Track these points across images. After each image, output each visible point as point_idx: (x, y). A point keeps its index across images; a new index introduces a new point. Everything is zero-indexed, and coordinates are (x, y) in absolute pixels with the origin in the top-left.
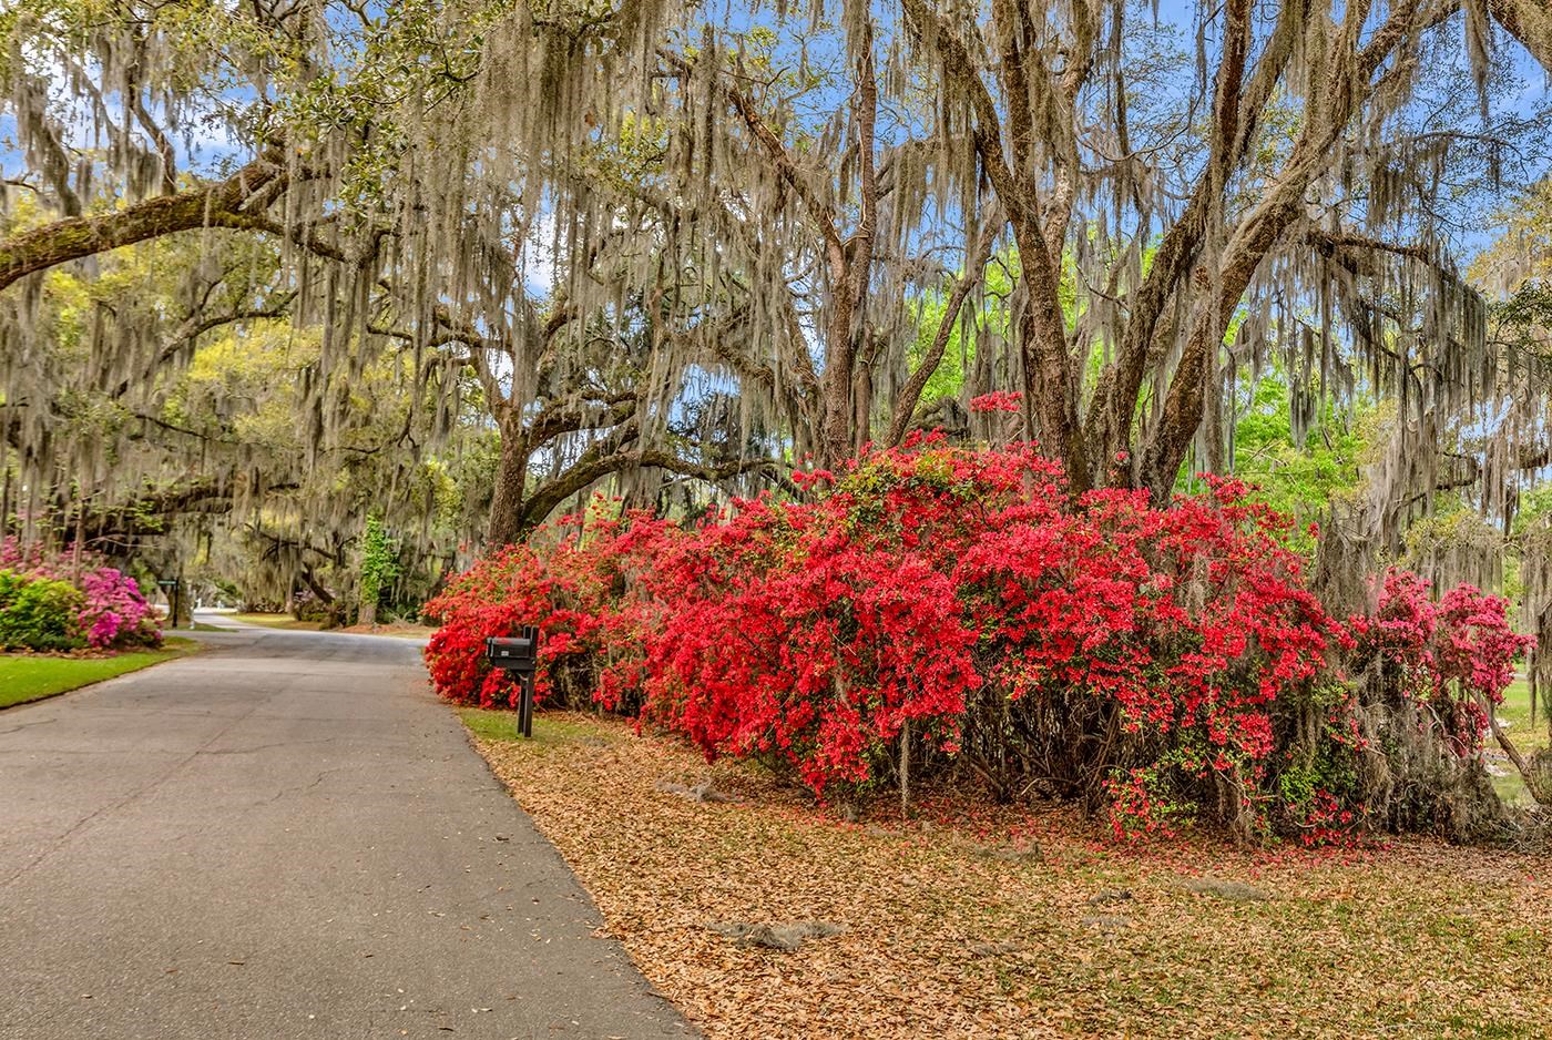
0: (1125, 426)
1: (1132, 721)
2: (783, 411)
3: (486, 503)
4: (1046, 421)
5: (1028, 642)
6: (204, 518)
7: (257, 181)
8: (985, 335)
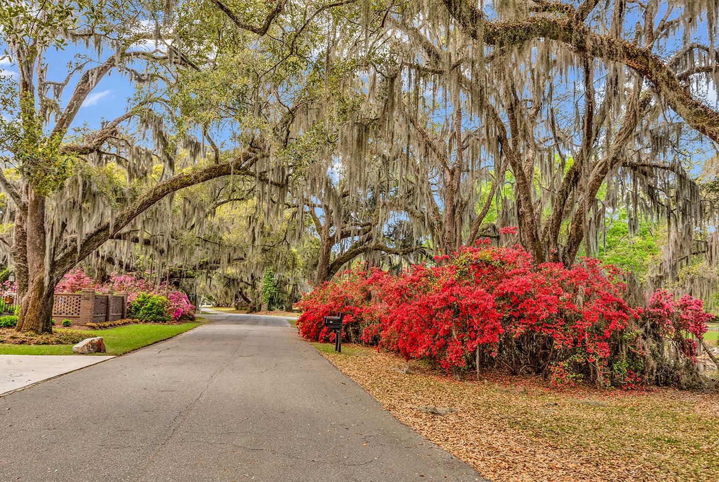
0: (556, 238)
1: (558, 345)
2: (429, 231)
3: (316, 265)
4: (526, 237)
5: (520, 318)
6: (208, 272)
7: (247, 158)
8: (505, 201)
